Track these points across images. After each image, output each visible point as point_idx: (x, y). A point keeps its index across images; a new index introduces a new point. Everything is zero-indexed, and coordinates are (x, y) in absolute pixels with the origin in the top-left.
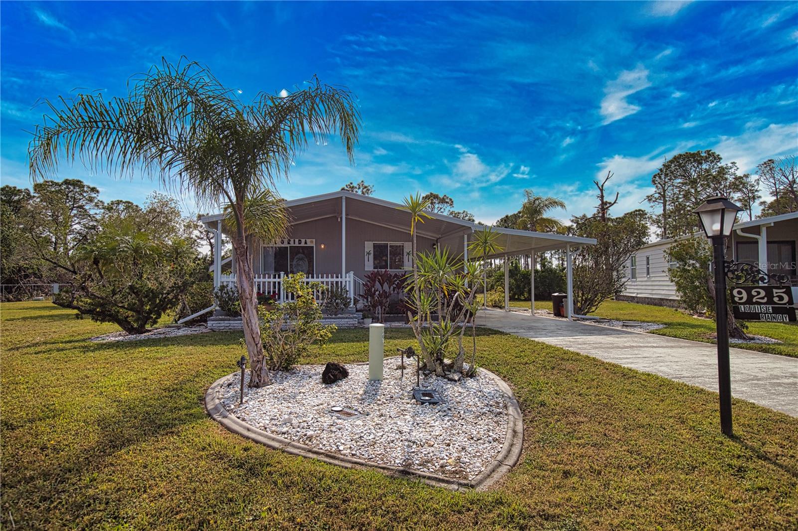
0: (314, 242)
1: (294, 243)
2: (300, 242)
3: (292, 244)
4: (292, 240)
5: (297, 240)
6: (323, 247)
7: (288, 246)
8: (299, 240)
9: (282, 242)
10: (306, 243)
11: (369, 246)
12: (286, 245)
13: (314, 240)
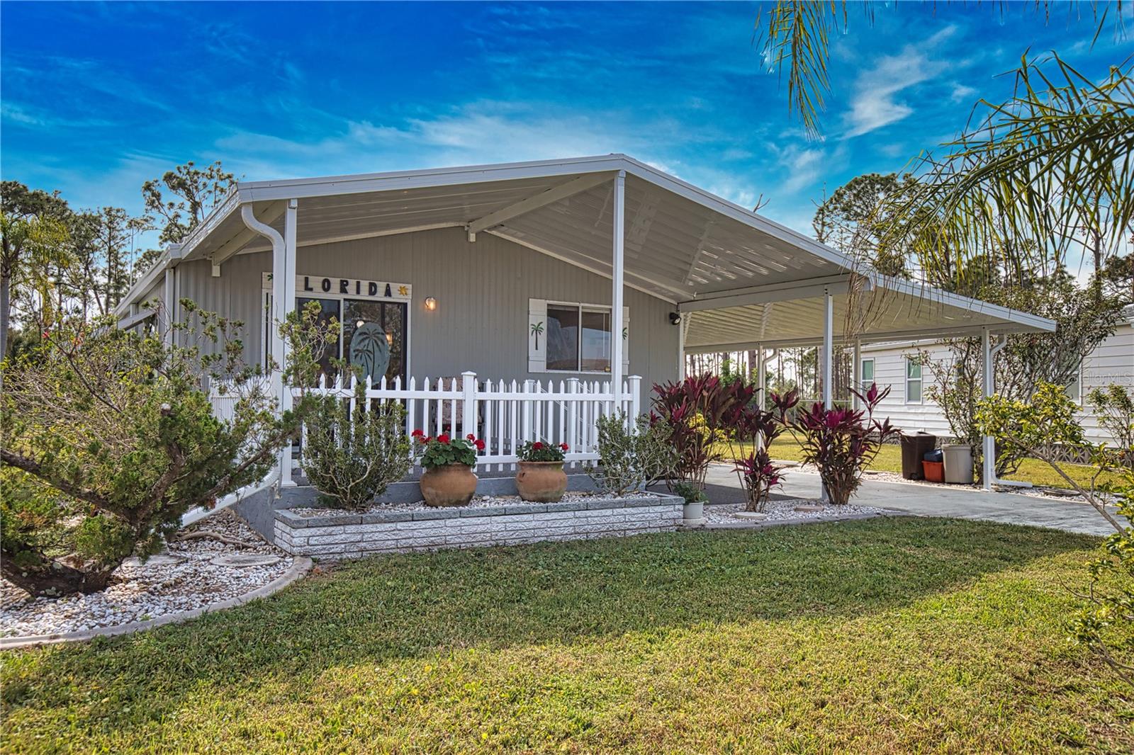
0: (410, 292)
1: (358, 292)
2: (373, 289)
3: (352, 294)
4: (352, 283)
5: (365, 285)
6: (432, 305)
7: (341, 297)
8: (371, 285)
9: (326, 286)
10: (388, 293)
11: (538, 312)
12: (335, 294)
13: (410, 286)
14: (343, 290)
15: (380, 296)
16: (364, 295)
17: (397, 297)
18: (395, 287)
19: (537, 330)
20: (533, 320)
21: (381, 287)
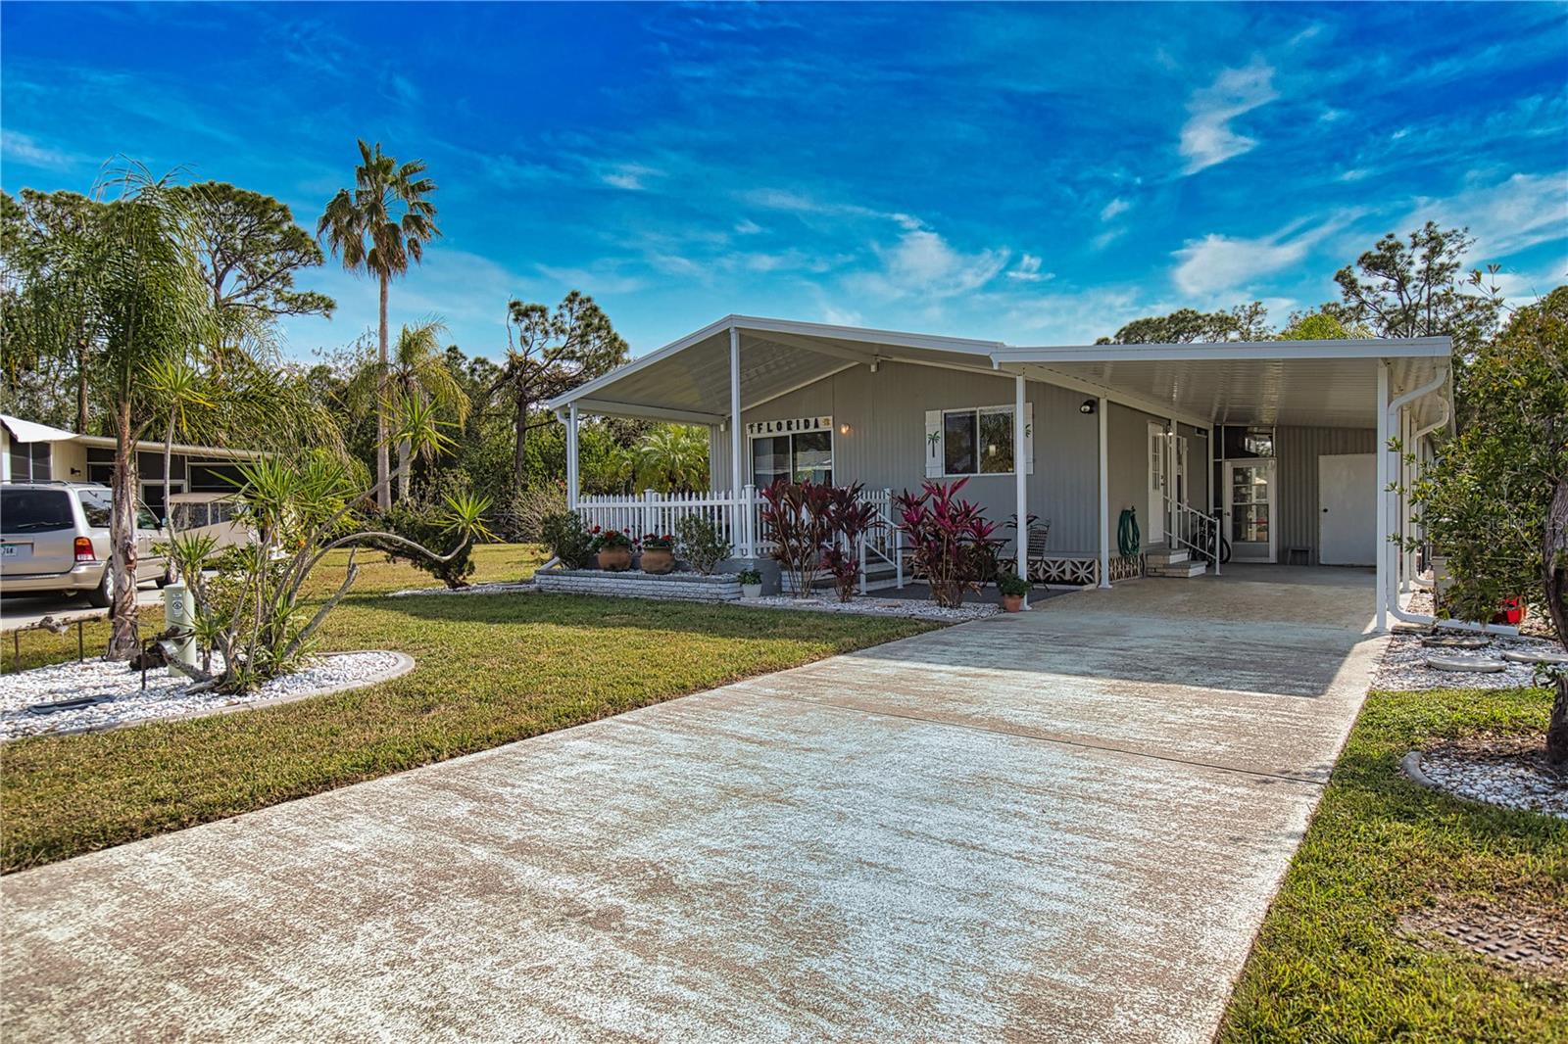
0: (831, 422)
1: (798, 428)
2: (807, 424)
3: (795, 430)
4: (795, 422)
5: (802, 422)
6: (845, 430)
8: (806, 421)
9: (779, 428)
10: (816, 426)
11: (934, 422)
12: (784, 432)
13: (831, 418)
14: (789, 429)
15: (811, 429)
16: (802, 430)
17: (822, 428)
18: (821, 420)
19: (934, 439)
20: (930, 431)
21: (812, 421)
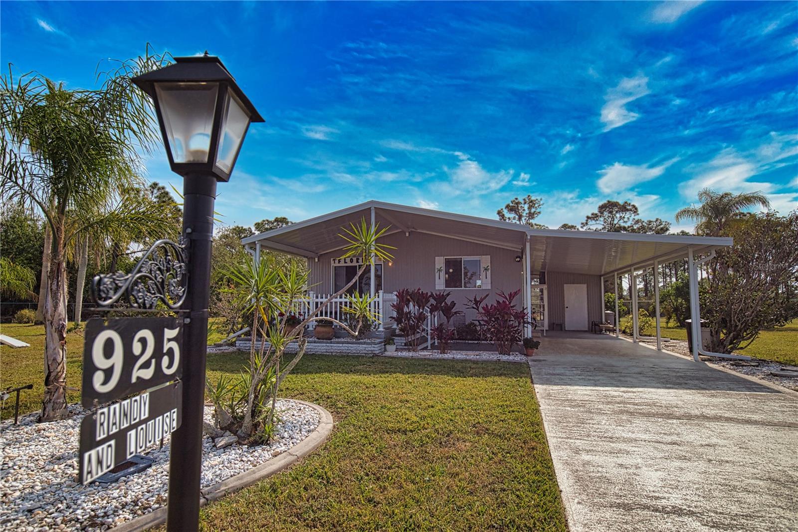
0: (382, 260)
6: (390, 264)
9: (351, 261)
11: (440, 262)
12: (354, 264)
14: (357, 262)
19: (440, 270)
20: (437, 266)
